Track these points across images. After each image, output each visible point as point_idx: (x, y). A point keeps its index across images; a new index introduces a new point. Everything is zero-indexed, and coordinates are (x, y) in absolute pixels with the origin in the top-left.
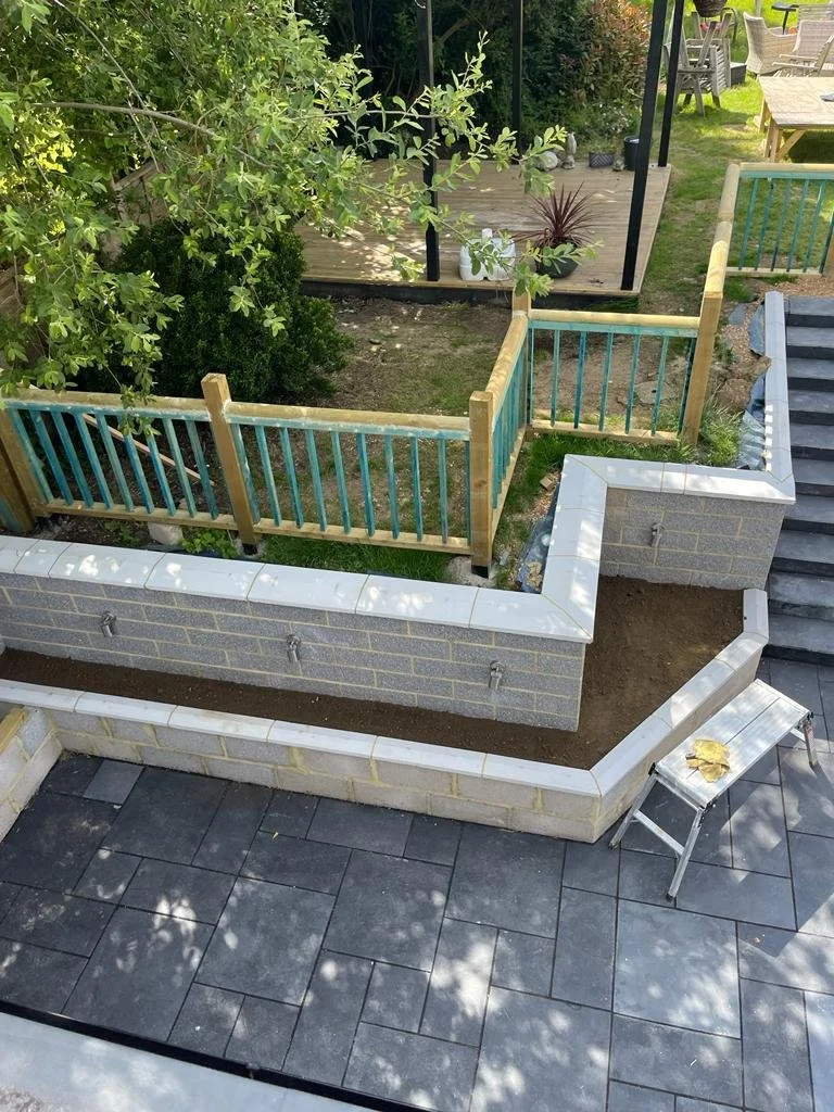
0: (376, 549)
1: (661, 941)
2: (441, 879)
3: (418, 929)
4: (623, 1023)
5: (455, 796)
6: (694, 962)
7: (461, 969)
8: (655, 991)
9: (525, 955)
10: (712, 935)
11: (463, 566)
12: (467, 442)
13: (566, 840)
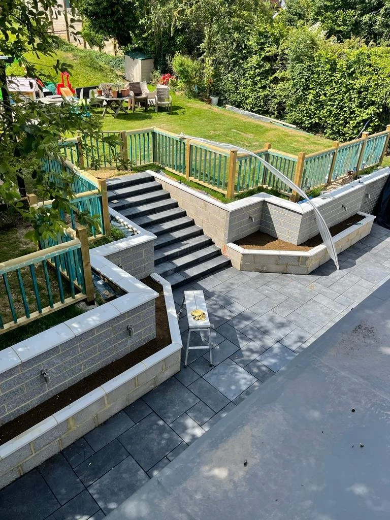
1: (221, 376)
2: (154, 418)
3: (166, 436)
4: (236, 401)
5: (138, 387)
6: (232, 373)
7: (189, 431)
8: (233, 387)
9: (199, 411)
10: (228, 365)
12: (80, 249)
13: (173, 376)
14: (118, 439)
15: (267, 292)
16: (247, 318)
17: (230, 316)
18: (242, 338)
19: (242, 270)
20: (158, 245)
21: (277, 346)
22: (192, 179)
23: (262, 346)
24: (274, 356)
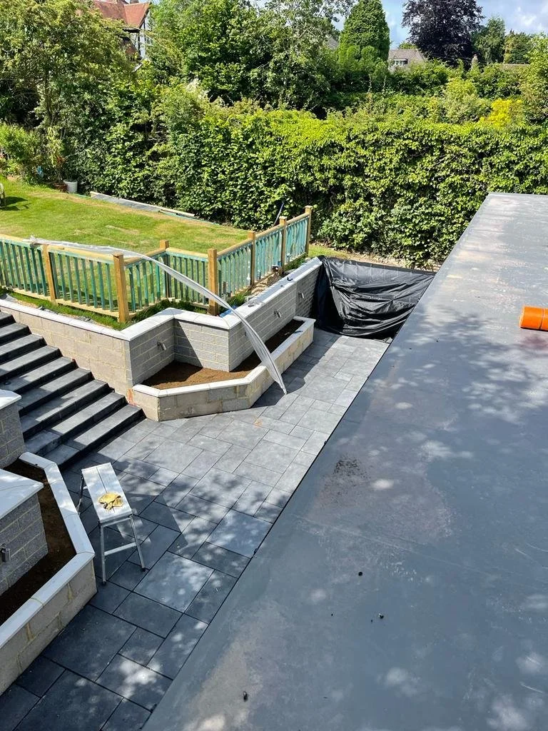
1: (161, 581)
2: (69, 679)
3: (94, 700)
4: (190, 610)
5: (32, 640)
6: (176, 572)
7: (130, 680)
8: (182, 592)
9: (139, 644)
10: (169, 561)
13: (87, 604)
15: (202, 443)
16: (183, 487)
17: (157, 490)
18: (180, 518)
19: (159, 421)
20: (24, 409)
21: (230, 514)
22: (61, 301)
23: (211, 521)
24: (229, 530)
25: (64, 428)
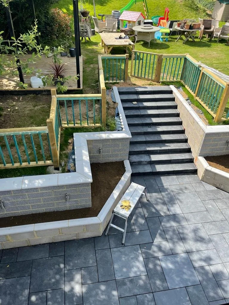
0: (24, 169)
1: (123, 256)
2: (61, 260)
3: (58, 277)
4: (119, 281)
5: (61, 235)
6: (132, 259)
7: (73, 283)
8: (125, 270)
9: (90, 273)
10: (135, 250)
11: (51, 169)
12: (48, 133)
13: (94, 237)
14: (33, 261)
15: (210, 206)
16: (178, 222)
17: (165, 213)
18: (160, 235)
19: (201, 180)
21: (183, 255)
22: (197, 98)
23: (171, 250)
24: (173, 263)
25: (154, 158)
